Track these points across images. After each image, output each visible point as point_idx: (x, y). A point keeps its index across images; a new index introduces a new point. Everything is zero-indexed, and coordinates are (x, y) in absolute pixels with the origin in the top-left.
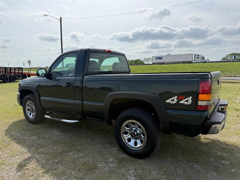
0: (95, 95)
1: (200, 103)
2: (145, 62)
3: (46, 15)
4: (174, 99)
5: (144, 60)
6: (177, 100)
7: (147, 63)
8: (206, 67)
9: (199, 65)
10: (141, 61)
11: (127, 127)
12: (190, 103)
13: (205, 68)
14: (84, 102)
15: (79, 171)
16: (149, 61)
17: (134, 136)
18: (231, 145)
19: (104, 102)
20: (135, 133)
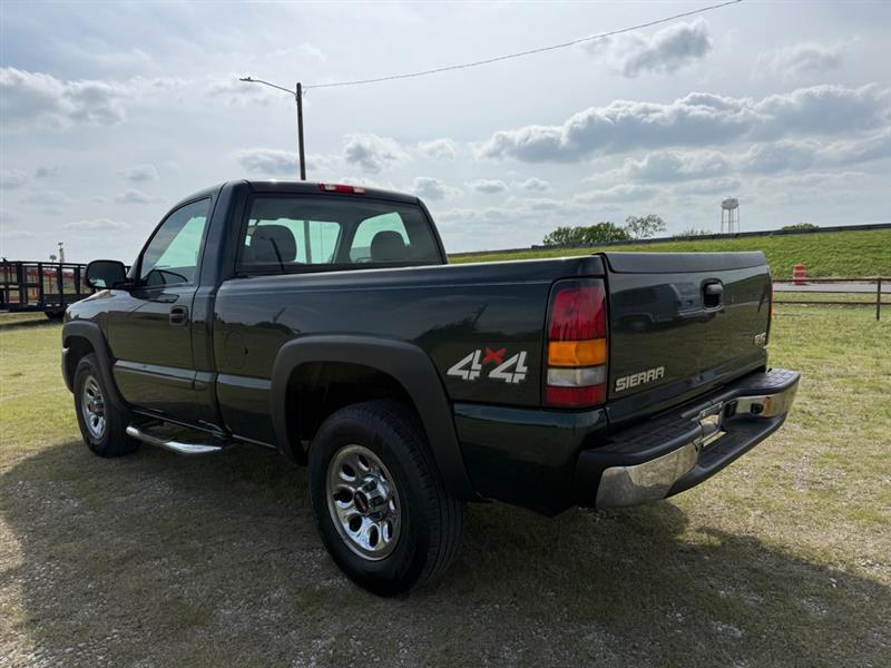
0: (247, 352)
1: (556, 378)
2: (633, 235)
3: (249, 80)
4: (471, 363)
5: (627, 224)
6: (479, 367)
7: (640, 238)
8: (879, 246)
9: (846, 238)
10: (613, 230)
11: (345, 473)
12: (523, 377)
13: (875, 252)
14: (222, 379)
15: (140, 627)
16: (650, 229)
17: (364, 507)
18: (798, 560)
19: (269, 379)
20: (369, 496)
